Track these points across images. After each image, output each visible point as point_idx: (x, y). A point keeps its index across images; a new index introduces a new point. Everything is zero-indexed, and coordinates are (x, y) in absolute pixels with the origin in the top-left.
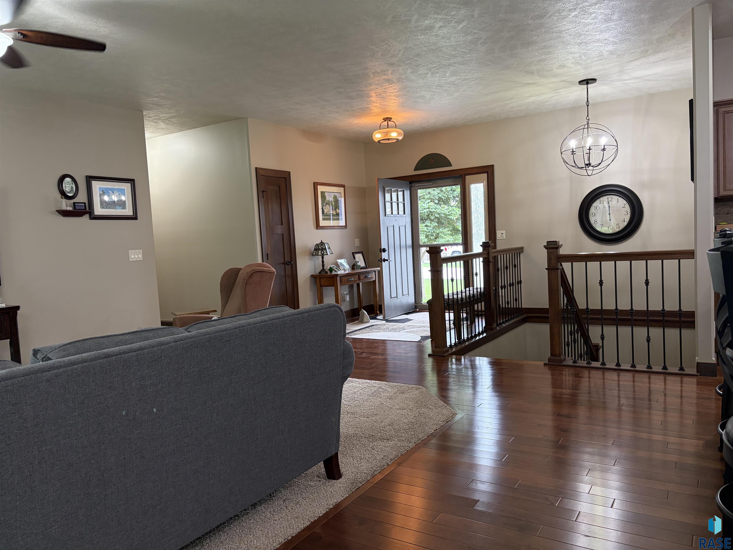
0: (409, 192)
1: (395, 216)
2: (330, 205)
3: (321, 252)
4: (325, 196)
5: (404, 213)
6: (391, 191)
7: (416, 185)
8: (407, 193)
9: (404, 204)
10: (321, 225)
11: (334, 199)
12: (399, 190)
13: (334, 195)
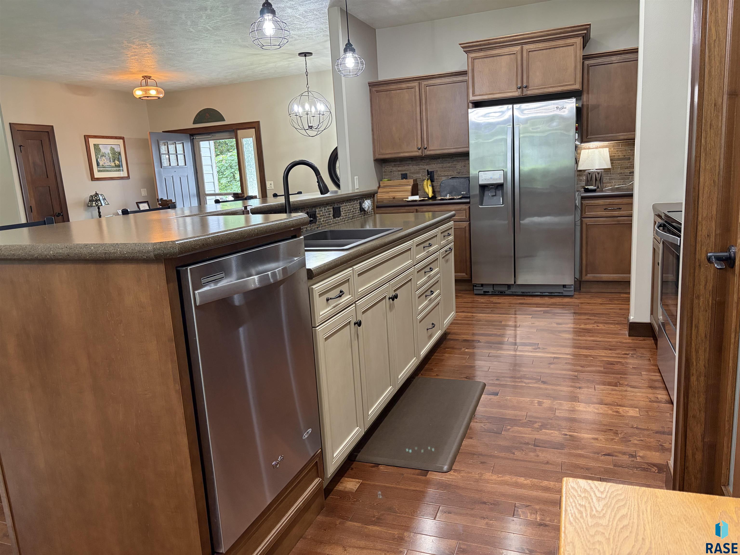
0: (190, 144)
1: (173, 167)
2: (107, 156)
3: (95, 203)
4: (99, 148)
5: (186, 165)
6: (167, 143)
7: (197, 138)
8: (188, 146)
9: (184, 155)
10: (96, 177)
11: (111, 151)
12: (176, 142)
13: (111, 147)
